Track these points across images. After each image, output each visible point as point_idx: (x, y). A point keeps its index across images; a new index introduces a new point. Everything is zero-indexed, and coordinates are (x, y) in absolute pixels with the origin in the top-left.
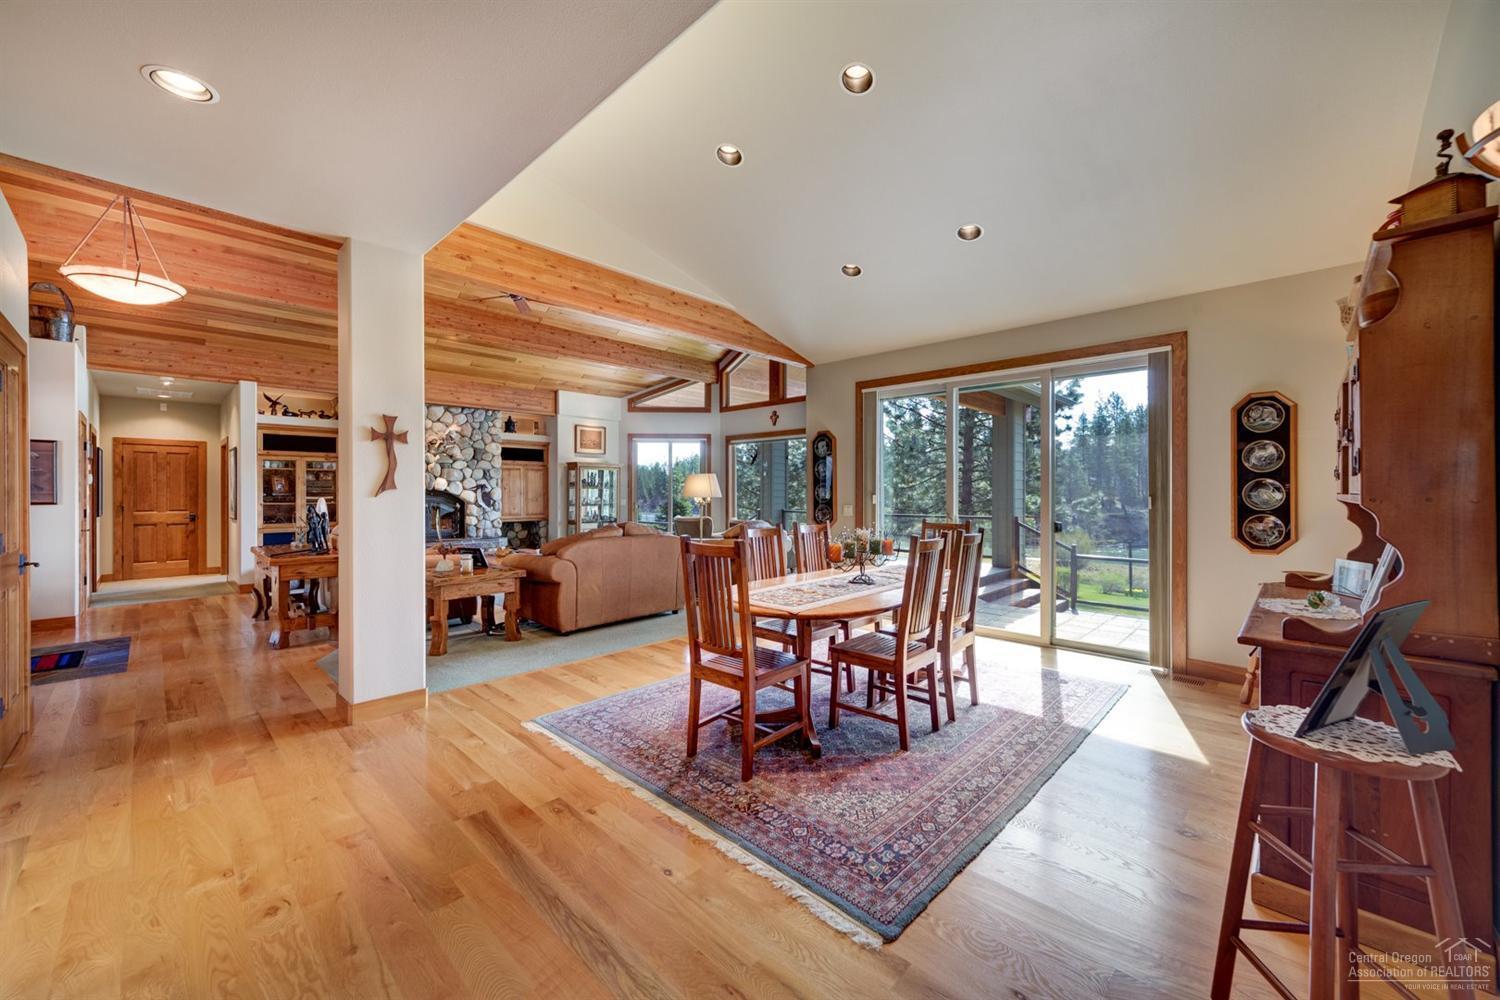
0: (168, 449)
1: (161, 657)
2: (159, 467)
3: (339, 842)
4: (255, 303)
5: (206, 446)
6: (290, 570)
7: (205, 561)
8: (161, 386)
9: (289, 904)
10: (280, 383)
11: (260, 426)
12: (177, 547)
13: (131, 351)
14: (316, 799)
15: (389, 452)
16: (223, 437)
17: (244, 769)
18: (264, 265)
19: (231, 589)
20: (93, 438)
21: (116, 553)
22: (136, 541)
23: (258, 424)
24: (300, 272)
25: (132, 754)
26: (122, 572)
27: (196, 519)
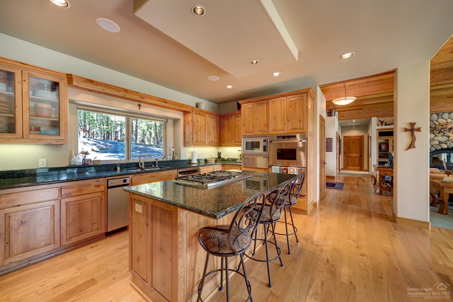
0: (355, 138)
1: (349, 189)
2: (353, 143)
3: (384, 251)
4: (376, 94)
5: (364, 137)
6: (382, 172)
7: (363, 168)
8: (352, 122)
9: (367, 256)
10: (384, 116)
11: (377, 130)
12: (357, 163)
13: (346, 115)
14: (380, 237)
15: (413, 135)
16: (368, 134)
17: (363, 221)
18: (378, 82)
19: (369, 176)
20: (339, 137)
21: (344, 163)
22: (348, 161)
23: (377, 129)
24: (390, 80)
25: (340, 208)
26: (345, 168)
27: (361, 156)
